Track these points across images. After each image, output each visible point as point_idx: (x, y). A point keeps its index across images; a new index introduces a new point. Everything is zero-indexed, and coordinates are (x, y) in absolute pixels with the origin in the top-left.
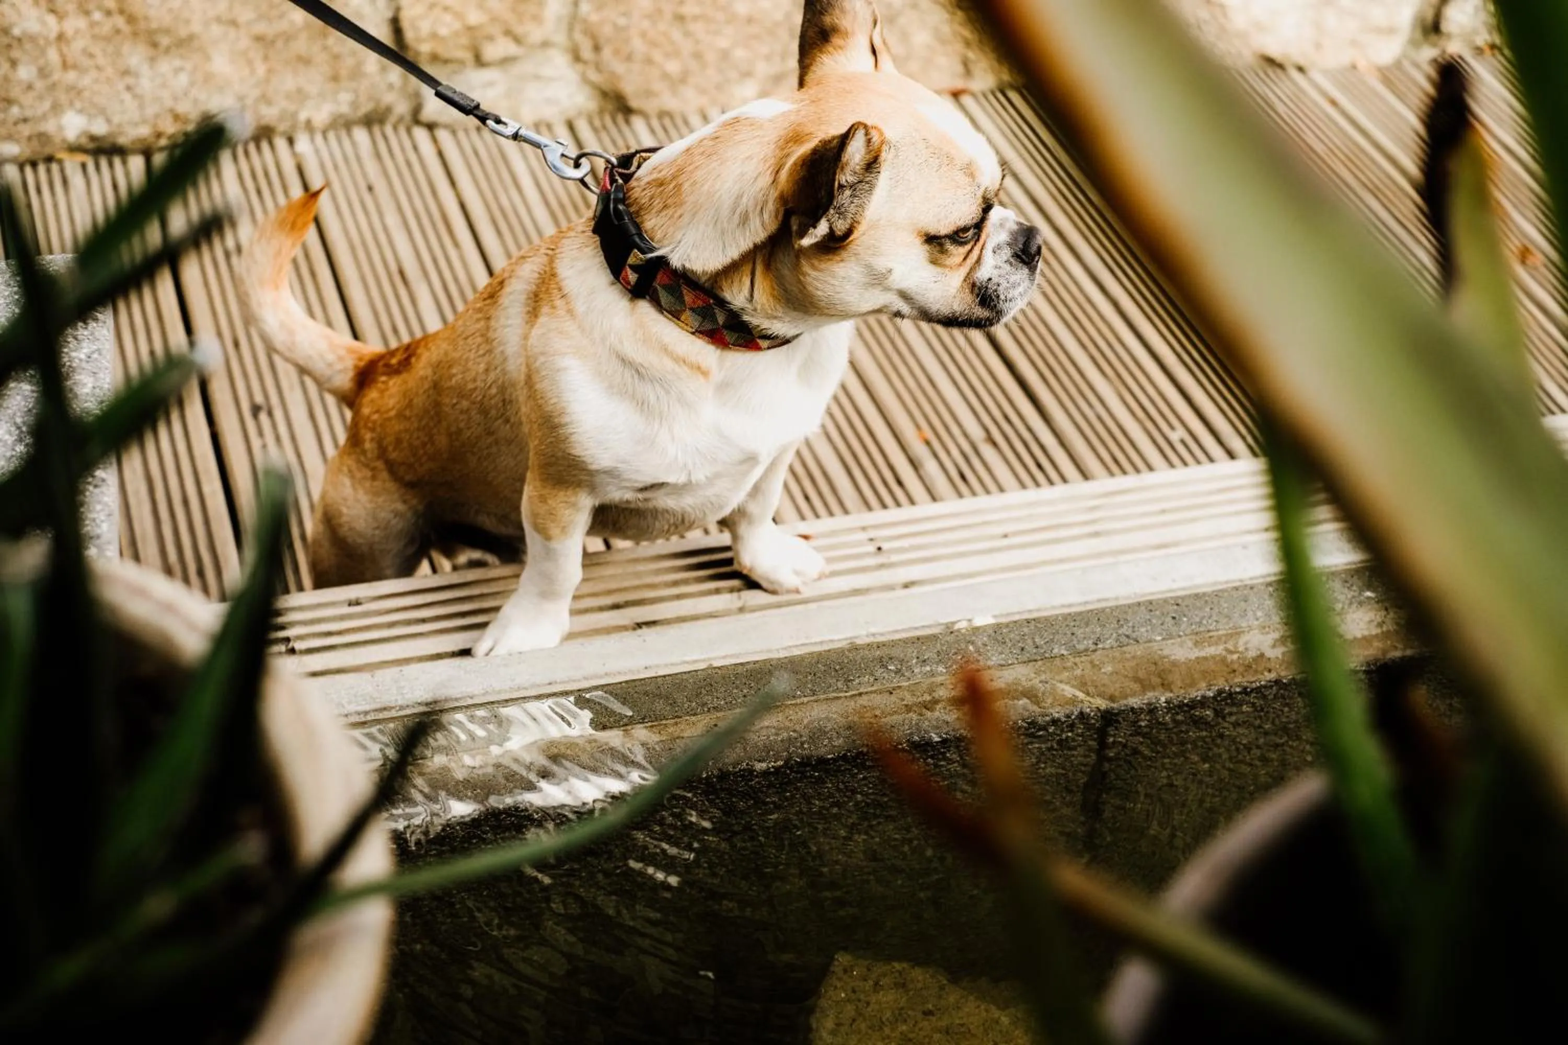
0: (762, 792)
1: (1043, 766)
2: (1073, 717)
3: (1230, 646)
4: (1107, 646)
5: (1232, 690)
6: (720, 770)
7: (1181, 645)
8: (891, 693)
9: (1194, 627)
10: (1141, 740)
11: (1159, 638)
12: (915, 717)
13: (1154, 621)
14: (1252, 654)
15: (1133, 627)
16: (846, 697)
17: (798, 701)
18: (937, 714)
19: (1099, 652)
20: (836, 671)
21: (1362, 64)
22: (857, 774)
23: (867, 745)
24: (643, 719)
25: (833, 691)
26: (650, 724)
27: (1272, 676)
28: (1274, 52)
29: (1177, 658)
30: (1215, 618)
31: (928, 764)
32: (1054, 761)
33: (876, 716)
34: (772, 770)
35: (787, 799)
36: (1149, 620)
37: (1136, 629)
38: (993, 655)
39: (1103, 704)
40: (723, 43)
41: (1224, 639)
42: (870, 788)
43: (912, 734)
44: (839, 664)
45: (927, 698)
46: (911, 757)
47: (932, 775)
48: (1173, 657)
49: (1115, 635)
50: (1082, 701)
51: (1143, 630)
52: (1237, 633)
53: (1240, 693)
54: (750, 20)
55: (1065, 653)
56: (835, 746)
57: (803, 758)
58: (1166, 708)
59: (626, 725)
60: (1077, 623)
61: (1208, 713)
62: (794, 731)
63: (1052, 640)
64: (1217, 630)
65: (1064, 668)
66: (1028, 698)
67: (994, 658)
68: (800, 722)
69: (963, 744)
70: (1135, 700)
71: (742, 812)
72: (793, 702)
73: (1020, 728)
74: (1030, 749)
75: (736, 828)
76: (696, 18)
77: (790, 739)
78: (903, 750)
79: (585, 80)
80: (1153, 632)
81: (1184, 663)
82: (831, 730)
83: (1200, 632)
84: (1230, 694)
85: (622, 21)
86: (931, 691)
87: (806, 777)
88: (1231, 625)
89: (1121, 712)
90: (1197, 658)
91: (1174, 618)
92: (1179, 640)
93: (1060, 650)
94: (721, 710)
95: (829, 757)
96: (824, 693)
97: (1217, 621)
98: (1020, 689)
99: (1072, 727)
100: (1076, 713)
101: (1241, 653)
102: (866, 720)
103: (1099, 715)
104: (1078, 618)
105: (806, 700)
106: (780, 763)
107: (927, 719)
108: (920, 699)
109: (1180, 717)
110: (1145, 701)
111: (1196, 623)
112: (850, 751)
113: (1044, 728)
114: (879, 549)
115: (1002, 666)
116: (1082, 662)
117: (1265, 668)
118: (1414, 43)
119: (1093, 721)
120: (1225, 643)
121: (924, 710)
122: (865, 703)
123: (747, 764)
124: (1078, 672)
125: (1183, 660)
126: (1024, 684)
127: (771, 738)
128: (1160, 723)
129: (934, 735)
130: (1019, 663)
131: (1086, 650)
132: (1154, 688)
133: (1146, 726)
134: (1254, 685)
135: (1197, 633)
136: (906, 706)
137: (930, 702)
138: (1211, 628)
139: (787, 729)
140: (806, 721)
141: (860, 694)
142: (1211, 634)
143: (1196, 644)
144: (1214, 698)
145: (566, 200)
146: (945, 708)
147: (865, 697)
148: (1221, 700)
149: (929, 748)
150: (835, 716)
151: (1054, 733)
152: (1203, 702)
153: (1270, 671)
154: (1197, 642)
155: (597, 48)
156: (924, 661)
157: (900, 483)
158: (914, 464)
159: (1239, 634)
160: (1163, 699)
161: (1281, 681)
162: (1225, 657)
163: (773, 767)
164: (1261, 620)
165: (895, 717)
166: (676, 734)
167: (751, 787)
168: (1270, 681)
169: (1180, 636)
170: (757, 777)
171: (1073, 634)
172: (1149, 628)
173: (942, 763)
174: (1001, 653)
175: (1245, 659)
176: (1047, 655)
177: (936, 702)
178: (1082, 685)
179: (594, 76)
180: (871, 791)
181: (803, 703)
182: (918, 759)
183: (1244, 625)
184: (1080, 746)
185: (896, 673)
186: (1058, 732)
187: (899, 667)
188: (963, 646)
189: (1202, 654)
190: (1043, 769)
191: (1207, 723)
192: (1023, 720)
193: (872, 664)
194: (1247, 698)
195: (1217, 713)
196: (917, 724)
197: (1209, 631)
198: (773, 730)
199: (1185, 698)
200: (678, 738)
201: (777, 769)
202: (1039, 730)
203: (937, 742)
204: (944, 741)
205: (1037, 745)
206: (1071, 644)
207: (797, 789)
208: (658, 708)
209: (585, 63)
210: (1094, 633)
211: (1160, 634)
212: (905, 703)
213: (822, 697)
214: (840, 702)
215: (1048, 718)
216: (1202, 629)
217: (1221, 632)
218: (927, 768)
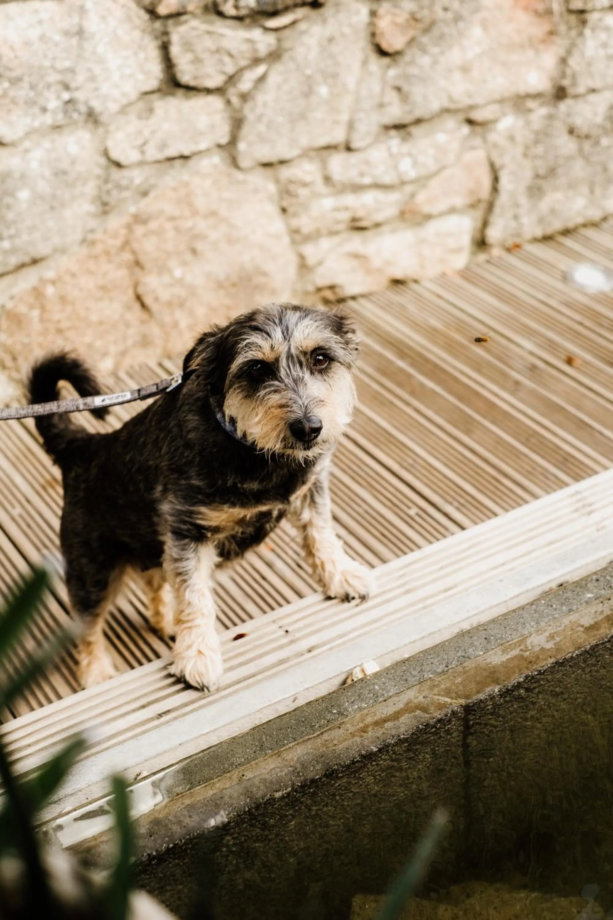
0: (283, 810)
1: (437, 749)
2: (449, 715)
3: (522, 647)
4: (454, 666)
5: (533, 674)
6: (255, 803)
7: (495, 654)
8: (340, 728)
9: (499, 641)
10: (490, 717)
11: (481, 653)
12: (358, 739)
13: (475, 643)
14: (537, 649)
15: (465, 650)
16: (314, 737)
17: (287, 747)
18: (370, 734)
19: (450, 671)
20: (303, 722)
21: (449, 272)
22: (334, 784)
23: (337, 764)
24: (199, 782)
25: (305, 736)
26: (204, 785)
27: (552, 660)
28: (399, 275)
29: (496, 662)
30: (509, 633)
31: (373, 766)
32: (443, 744)
33: (336, 745)
34: (285, 795)
35: (296, 810)
36: (472, 643)
37: (467, 651)
38: (390, 688)
39: (463, 701)
40: (87, 339)
41: (518, 644)
42: (343, 790)
43: (360, 750)
44: (303, 717)
45: (361, 725)
46: (363, 765)
47: (376, 772)
48: (493, 663)
49: (456, 658)
50: (451, 704)
51: (471, 650)
52: (524, 639)
53: (538, 675)
54: (101, 323)
55: (432, 676)
56: (318, 770)
57: (302, 783)
58: (499, 695)
59: (190, 789)
60: (432, 656)
61: (522, 691)
62: (291, 766)
63: (422, 670)
64: (513, 640)
65: (434, 686)
66: (420, 710)
67: (392, 690)
68: (292, 759)
69: (390, 748)
70: (481, 695)
71: (273, 826)
72: (284, 748)
73: (421, 730)
74: (429, 741)
75: (270, 837)
76: (69, 329)
77: (290, 772)
78: (358, 761)
79: (11, 379)
80: (477, 650)
81: (500, 665)
82: (312, 760)
83: (503, 644)
84: (533, 677)
85: (26, 340)
86: (362, 720)
87: (306, 794)
88: (519, 635)
89: (475, 704)
90: (507, 660)
91: (486, 638)
92: (493, 651)
93: (428, 675)
94: (244, 765)
95: (317, 777)
96: (301, 738)
97: (511, 635)
98: (413, 705)
99: (450, 721)
100: (450, 712)
101: (530, 650)
102: (331, 749)
103: (462, 709)
104: (432, 652)
105: (291, 745)
106: (289, 789)
107: (365, 738)
108: (358, 727)
109: (507, 699)
110: (487, 694)
111: (500, 638)
112: (327, 771)
113: (434, 726)
114: (287, 631)
115: (398, 693)
116: (443, 680)
117: (547, 656)
118: (474, 253)
119: (460, 715)
120: (520, 646)
121: (362, 733)
122: (326, 738)
123: (270, 795)
124: (443, 686)
125: (499, 663)
126: (414, 701)
127: (279, 775)
128: (498, 705)
129: (373, 748)
130: (407, 689)
131: (443, 672)
132: (489, 685)
133: (491, 709)
134: (545, 668)
135: (502, 645)
136: (351, 733)
137: (364, 727)
138: (508, 639)
139: (286, 766)
140: (295, 759)
141: (322, 733)
142: (510, 643)
143: (503, 651)
144: (524, 681)
145: (18, 453)
146: (373, 729)
147: (325, 734)
148: (529, 682)
149: (372, 756)
150: (312, 751)
151: (440, 728)
152: (519, 685)
153: (551, 657)
154: (503, 650)
155: (14, 359)
156: (352, 703)
157: (264, 578)
158: (269, 565)
159: (525, 639)
160: (496, 690)
161: (559, 662)
162: (522, 656)
163: (286, 793)
164: (535, 627)
165: (346, 742)
166: (221, 788)
167: (276, 808)
168: (553, 663)
169: (493, 649)
170: (278, 801)
171: (432, 663)
172: (474, 648)
173: (381, 762)
174: (395, 686)
175: (534, 653)
176: (422, 680)
177: (367, 726)
178: (448, 693)
179: (16, 375)
180: (344, 792)
181: (290, 748)
182: (367, 765)
183: (526, 633)
184: (455, 731)
185: (338, 714)
186: (443, 727)
187: (339, 710)
188: (371, 687)
189: (509, 656)
190: (439, 750)
191: (522, 698)
192: (422, 725)
193: (323, 712)
194: (542, 676)
195: (527, 690)
196: (361, 743)
197: (508, 642)
198: (278, 770)
199: (508, 686)
200: (223, 789)
201: (289, 794)
202: (432, 728)
203: (376, 751)
204: (380, 750)
205: (432, 738)
206: (433, 670)
207: (302, 803)
208: (206, 773)
209: (9, 369)
210: (443, 659)
211: (481, 650)
212: (349, 732)
213: (301, 740)
214: (312, 740)
215: (435, 720)
216: (504, 641)
217: (515, 641)
218: (373, 768)
